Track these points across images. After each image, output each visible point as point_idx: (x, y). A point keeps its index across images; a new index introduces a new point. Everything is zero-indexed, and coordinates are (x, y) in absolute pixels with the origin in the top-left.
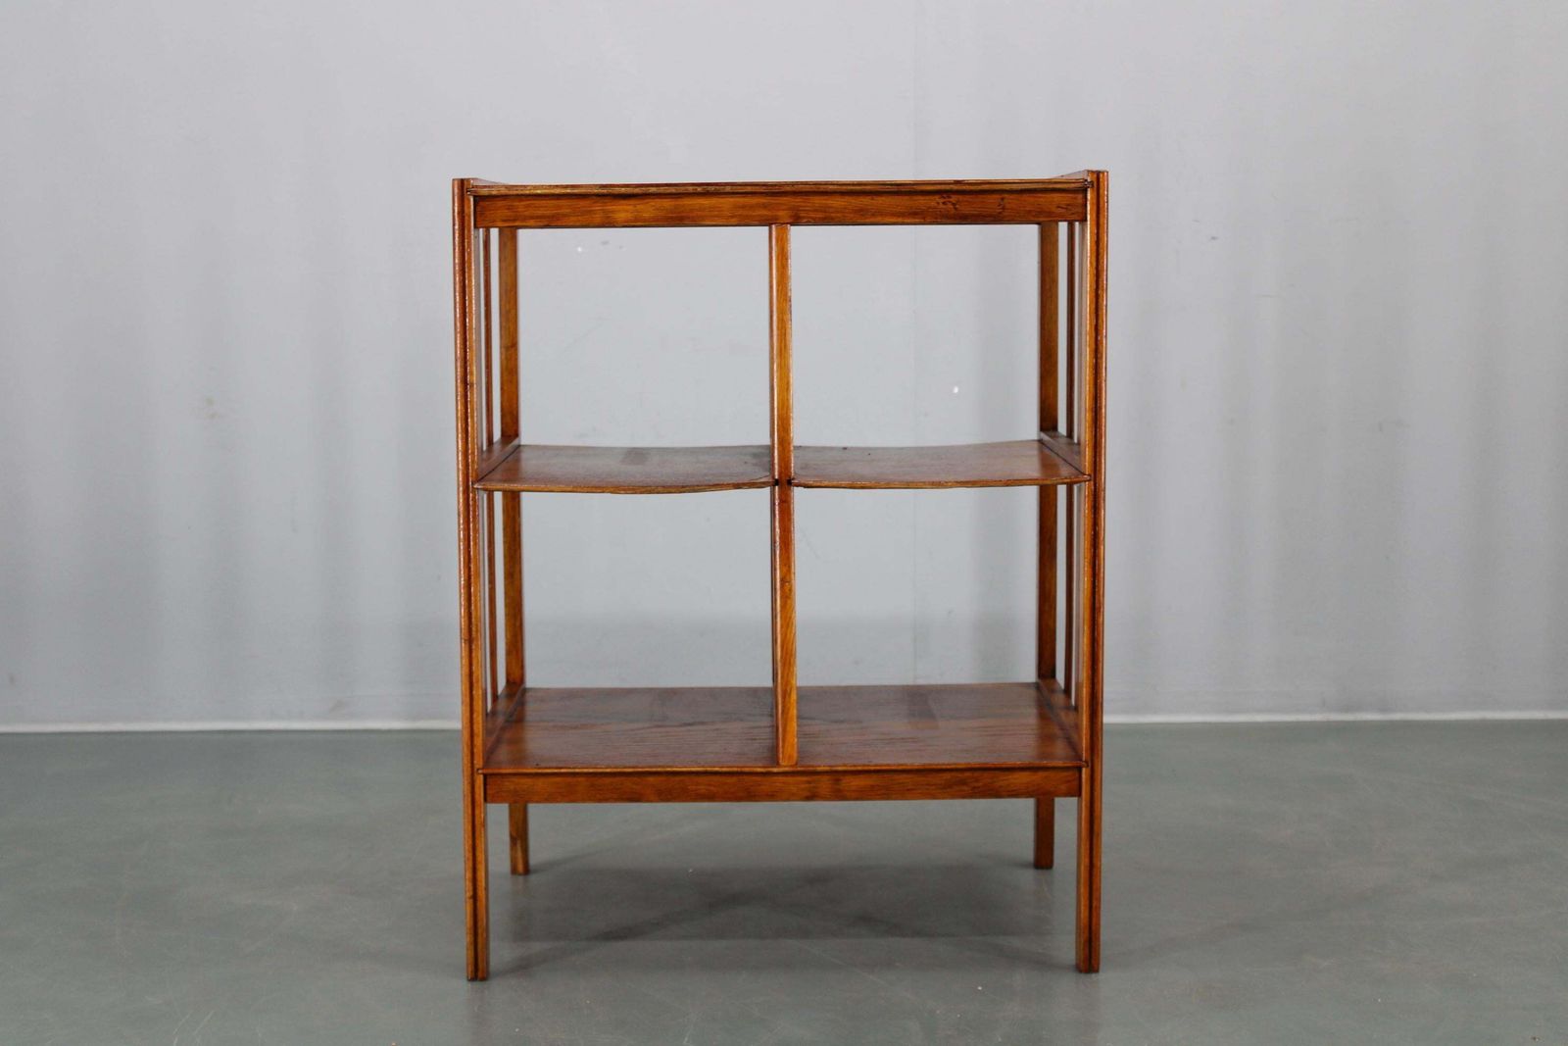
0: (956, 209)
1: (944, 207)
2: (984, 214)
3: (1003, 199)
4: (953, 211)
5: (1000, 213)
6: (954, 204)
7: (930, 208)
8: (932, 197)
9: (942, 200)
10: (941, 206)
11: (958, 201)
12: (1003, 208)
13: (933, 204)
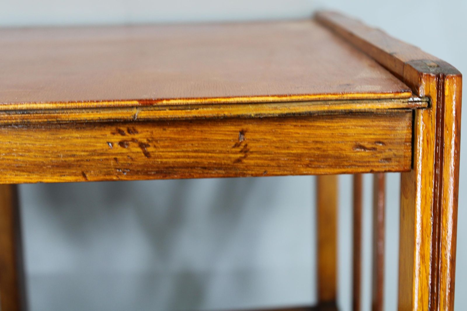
0: (147, 154)
1: (124, 150)
2: (205, 162)
3: (242, 132)
4: (142, 160)
5: (239, 160)
6: (142, 145)
7: (94, 153)
8: (97, 133)
9: (118, 138)
10: (118, 149)
11: (152, 140)
12: (245, 151)
13: (100, 145)
